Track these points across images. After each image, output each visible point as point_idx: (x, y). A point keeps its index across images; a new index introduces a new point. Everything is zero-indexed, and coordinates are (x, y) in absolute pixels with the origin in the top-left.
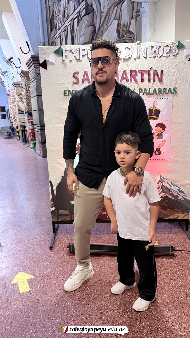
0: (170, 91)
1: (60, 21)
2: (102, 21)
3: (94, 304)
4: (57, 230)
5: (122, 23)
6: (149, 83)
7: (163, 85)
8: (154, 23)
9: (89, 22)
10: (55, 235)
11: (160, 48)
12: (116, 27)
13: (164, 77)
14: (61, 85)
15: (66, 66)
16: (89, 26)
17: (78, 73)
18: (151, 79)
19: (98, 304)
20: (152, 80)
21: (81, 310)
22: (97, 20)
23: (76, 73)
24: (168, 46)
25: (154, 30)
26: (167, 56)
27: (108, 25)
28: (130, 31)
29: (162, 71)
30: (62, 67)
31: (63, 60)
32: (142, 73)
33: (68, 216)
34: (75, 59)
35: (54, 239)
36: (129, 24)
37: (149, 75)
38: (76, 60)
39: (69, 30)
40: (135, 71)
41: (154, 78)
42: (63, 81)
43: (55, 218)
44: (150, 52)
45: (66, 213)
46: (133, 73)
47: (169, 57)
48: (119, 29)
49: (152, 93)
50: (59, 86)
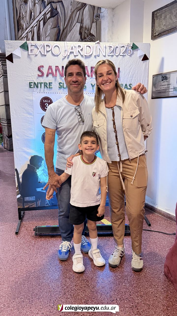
0: (126, 86)
1: (27, 22)
2: (66, 23)
3: (58, 282)
4: (23, 217)
5: (84, 26)
8: (112, 27)
9: (54, 24)
10: (21, 221)
11: (117, 48)
12: (79, 30)
13: (121, 74)
15: (32, 60)
16: (54, 28)
17: (43, 66)
19: (62, 281)
21: (46, 288)
22: (62, 23)
23: (41, 67)
24: (124, 47)
25: (112, 33)
26: (123, 56)
27: (71, 27)
28: (91, 33)
29: (119, 69)
30: (27, 60)
31: (29, 54)
33: (33, 202)
35: (20, 225)
36: (90, 27)
38: (41, 55)
39: (35, 30)
42: (29, 74)
43: (21, 205)
44: (108, 51)
45: (31, 200)
47: (125, 57)
48: (81, 32)
50: (25, 78)
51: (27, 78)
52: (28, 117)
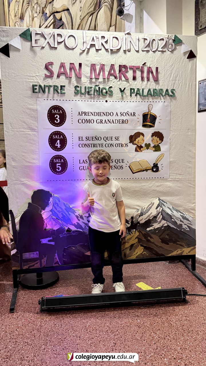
0: (167, 93)
6: (142, 82)
7: (159, 86)
10: (17, 291)
11: (154, 42)
13: (159, 76)
14: (29, 77)
15: (37, 54)
17: (51, 64)
18: (145, 77)
20: (146, 79)
23: (50, 63)
24: (163, 39)
26: (163, 52)
29: (157, 68)
30: (30, 54)
31: (33, 46)
32: (134, 69)
33: (36, 261)
34: (47, 46)
37: (142, 72)
38: (49, 47)
40: (125, 67)
41: (148, 76)
42: (32, 74)
43: (17, 265)
44: (142, 45)
45: (33, 257)
46: (123, 69)
49: (146, 94)
50: (27, 79)
51: (29, 79)
52: (29, 134)
